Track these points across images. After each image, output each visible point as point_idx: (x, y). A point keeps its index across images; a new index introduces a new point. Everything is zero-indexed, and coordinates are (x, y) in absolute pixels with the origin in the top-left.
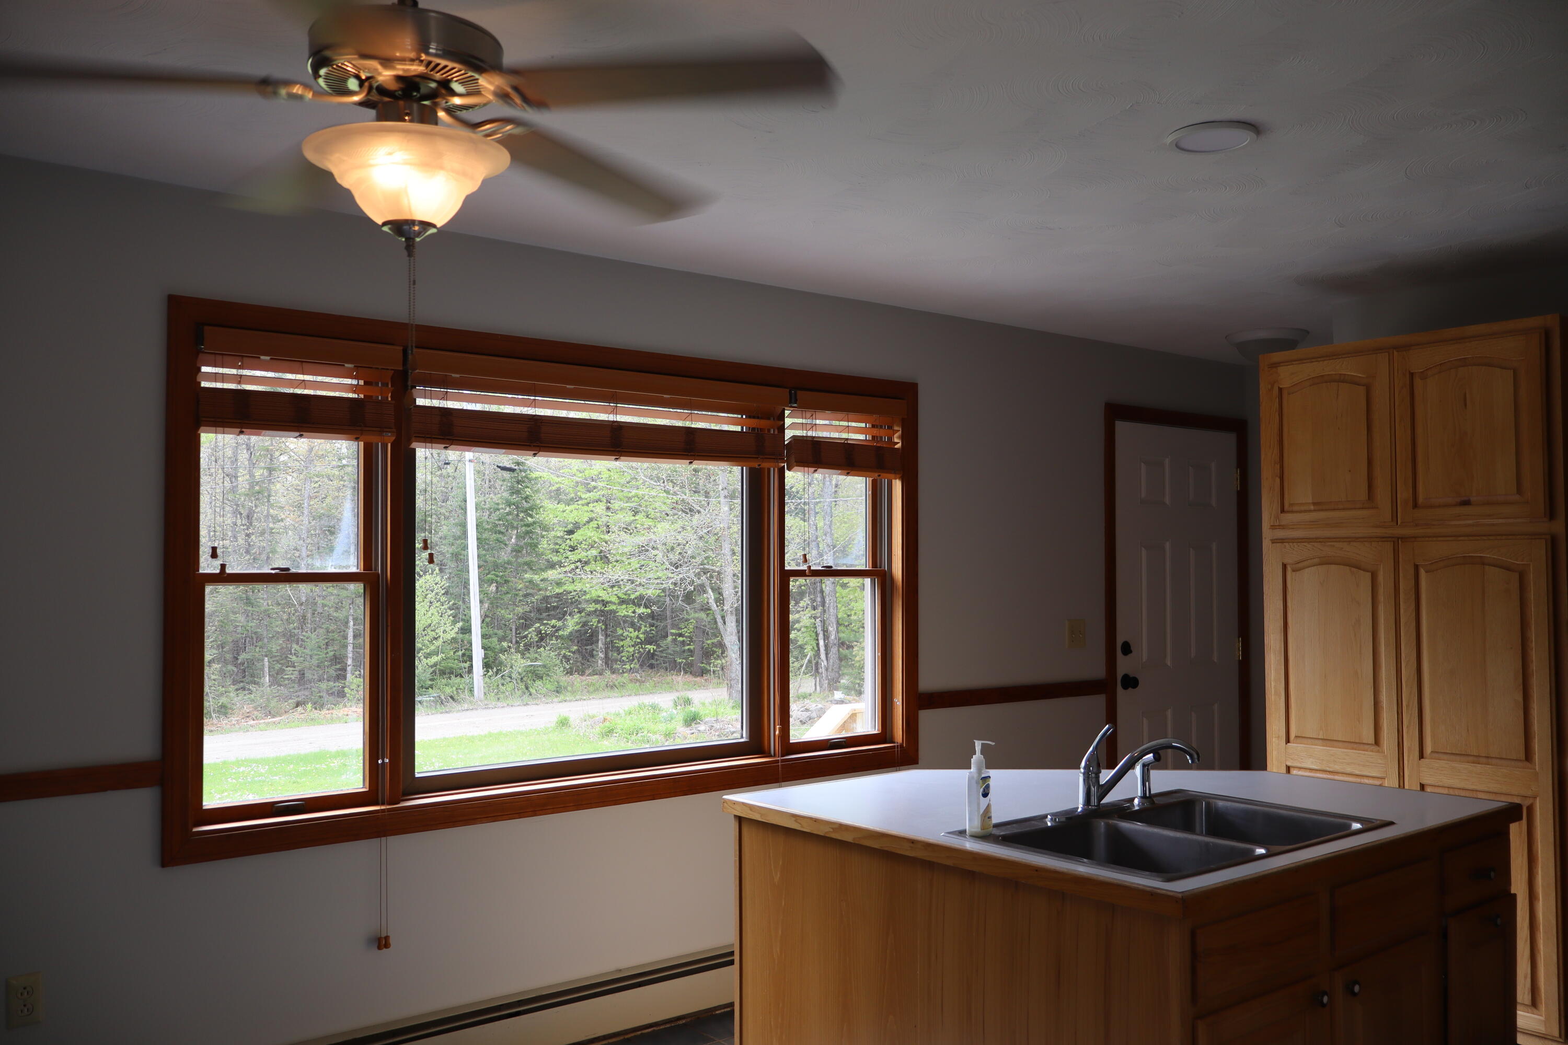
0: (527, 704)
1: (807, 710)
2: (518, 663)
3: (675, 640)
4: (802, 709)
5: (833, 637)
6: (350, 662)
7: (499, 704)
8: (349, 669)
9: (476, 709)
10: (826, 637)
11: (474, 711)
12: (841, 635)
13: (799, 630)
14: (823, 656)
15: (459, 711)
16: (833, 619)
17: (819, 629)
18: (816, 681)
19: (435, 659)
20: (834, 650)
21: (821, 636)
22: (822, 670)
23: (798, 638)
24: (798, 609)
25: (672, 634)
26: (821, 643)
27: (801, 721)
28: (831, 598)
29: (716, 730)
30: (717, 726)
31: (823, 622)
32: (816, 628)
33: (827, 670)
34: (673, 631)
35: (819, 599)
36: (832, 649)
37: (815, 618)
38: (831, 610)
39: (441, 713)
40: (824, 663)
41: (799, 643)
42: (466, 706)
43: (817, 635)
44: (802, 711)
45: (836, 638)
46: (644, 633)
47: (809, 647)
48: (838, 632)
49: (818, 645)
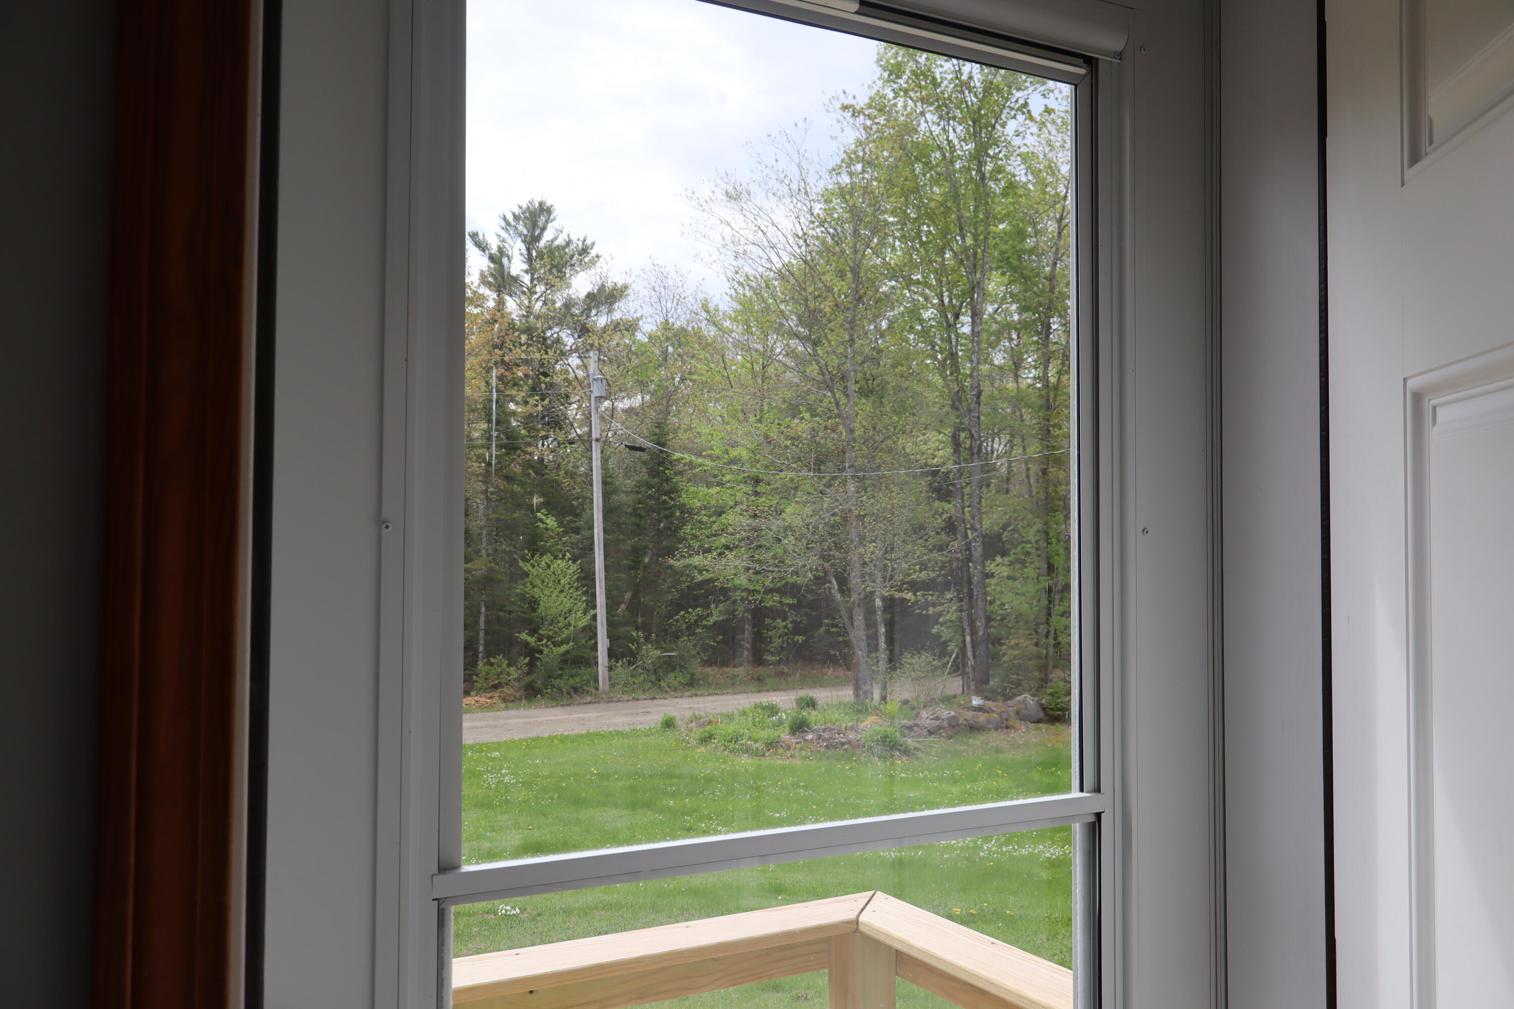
0: (654, 698)
1: (937, 718)
2: (651, 653)
3: (828, 631)
4: (931, 717)
5: (981, 633)
6: (481, 649)
7: (625, 697)
8: (480, 655)
9: (599, 703)
10: (973, 633)
11: (596, 705)
12: (992, 631)
13: (942, 625)
14: (970, 654)
15: (580, 704)
16: (981, 613)
17: (966, 624)
18: (963, 682)
19: (565, 648)
20: (981, 648)
21: (968, 631)
22: (969, 670)
23: (942, 634)
24: (943, 601)
25: (826, 625)
26: (968, 639)
27: (929, 731)
28: (979, 589)
29: (824, 740)
30: (826, 735)
31: (970, 615)
32: (962, 622)
33: (974, 669)
34: (826, 621)
35: (966, 590)
36: (980, 647)
37: (961, 611)
38: (980, 603)
39: (562, 706)
40: (971, 662)
41: (943, 639)
42: (589, 699)
43: (963, 631)
44: (932, 719)
45: (984, 634)
46: (791, 622)
47: (953, 644)
48: (987, 627)
49: (964, 641)
